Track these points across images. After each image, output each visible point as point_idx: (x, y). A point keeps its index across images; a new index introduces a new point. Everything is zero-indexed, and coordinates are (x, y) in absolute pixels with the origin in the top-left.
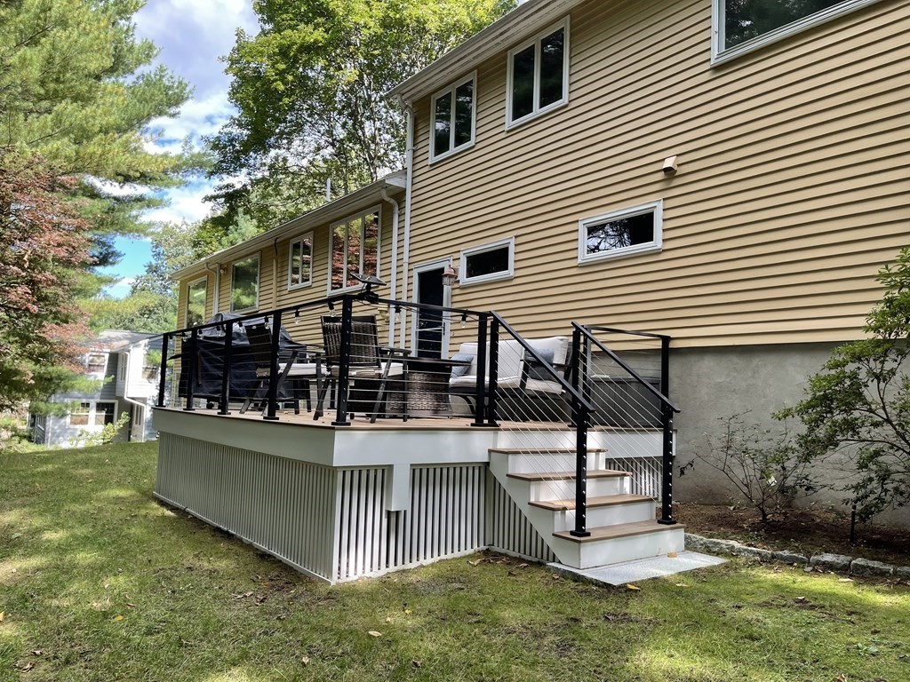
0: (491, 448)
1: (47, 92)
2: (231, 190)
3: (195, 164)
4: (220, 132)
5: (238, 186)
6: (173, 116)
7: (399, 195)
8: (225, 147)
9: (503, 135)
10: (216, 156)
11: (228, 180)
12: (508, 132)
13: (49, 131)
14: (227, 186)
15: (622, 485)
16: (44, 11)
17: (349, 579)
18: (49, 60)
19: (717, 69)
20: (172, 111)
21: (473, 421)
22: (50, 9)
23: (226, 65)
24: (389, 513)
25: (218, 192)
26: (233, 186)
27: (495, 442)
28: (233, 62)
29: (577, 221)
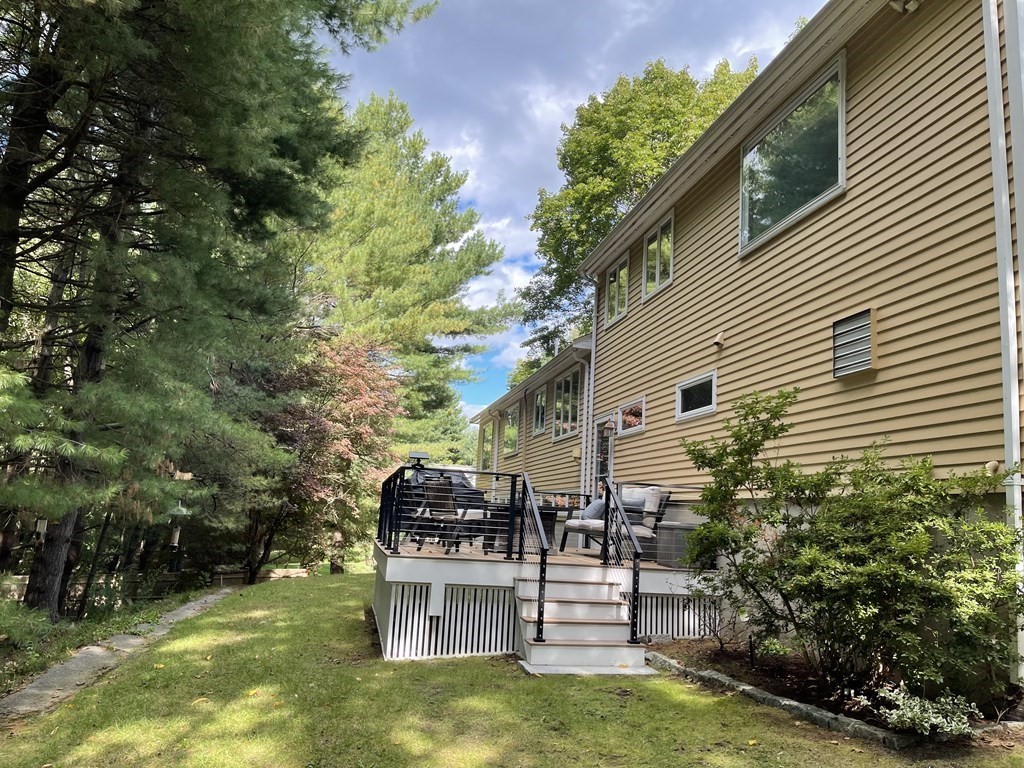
0: (516, 576)
1: (372, 279)
2: (545, 333)
3: (508, 313)
4: (531, 283)
5: (551, 328)
6: (488, 274)
7: (587, 356)
8: (536, 294)
9: (641, 307)
10: (528, 305)
11: (540, 324)
12: (644, 304)
13: (371, 311)
14: (543, 329)
15: (618, 613)
16: (369, 215)
17: (398, 659)
18: (371, 254)
19: (743, 259)
20: (487, 270)
21: (505, 555)
22: (373, 213)
23: (532, 222)
24: (431, 618)
25: (534, 336)
26: (547, 328)
27: (520, 572)
28: (537, 218)
29: (675, 385)
